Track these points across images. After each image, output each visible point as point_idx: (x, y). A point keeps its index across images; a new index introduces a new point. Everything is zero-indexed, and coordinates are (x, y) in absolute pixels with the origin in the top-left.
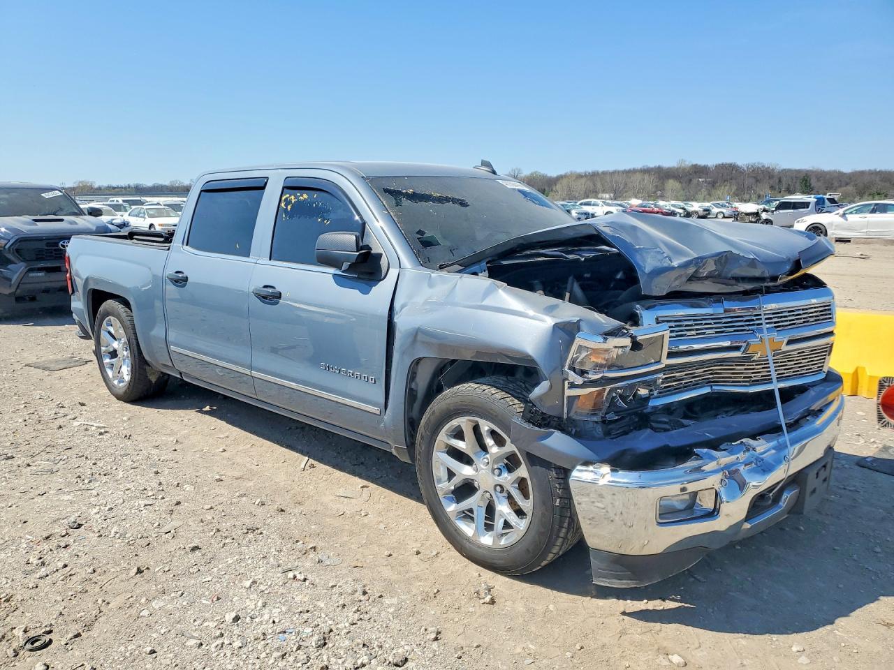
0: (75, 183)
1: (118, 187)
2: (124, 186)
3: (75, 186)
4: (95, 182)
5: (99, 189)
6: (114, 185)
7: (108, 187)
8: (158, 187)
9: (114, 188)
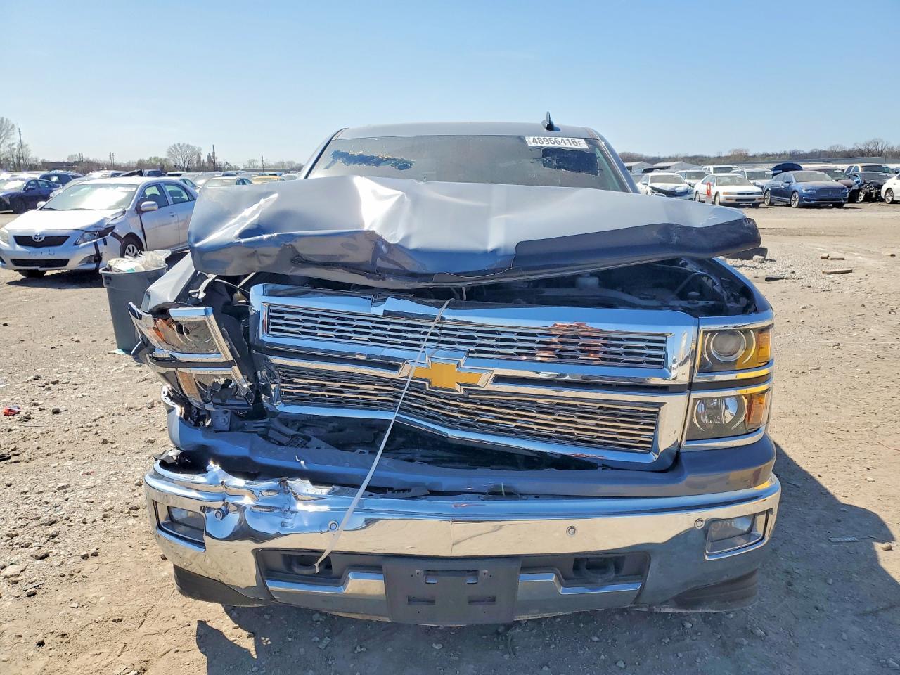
0: (730, 151)
1: (773, 155)
2: (779, 153)
3: (730, 154)
4: (748, 150)
5: (754, 156)
6: (770, 152)
7: (763, 155)
8: (816, 153)
9: (769, 155)
